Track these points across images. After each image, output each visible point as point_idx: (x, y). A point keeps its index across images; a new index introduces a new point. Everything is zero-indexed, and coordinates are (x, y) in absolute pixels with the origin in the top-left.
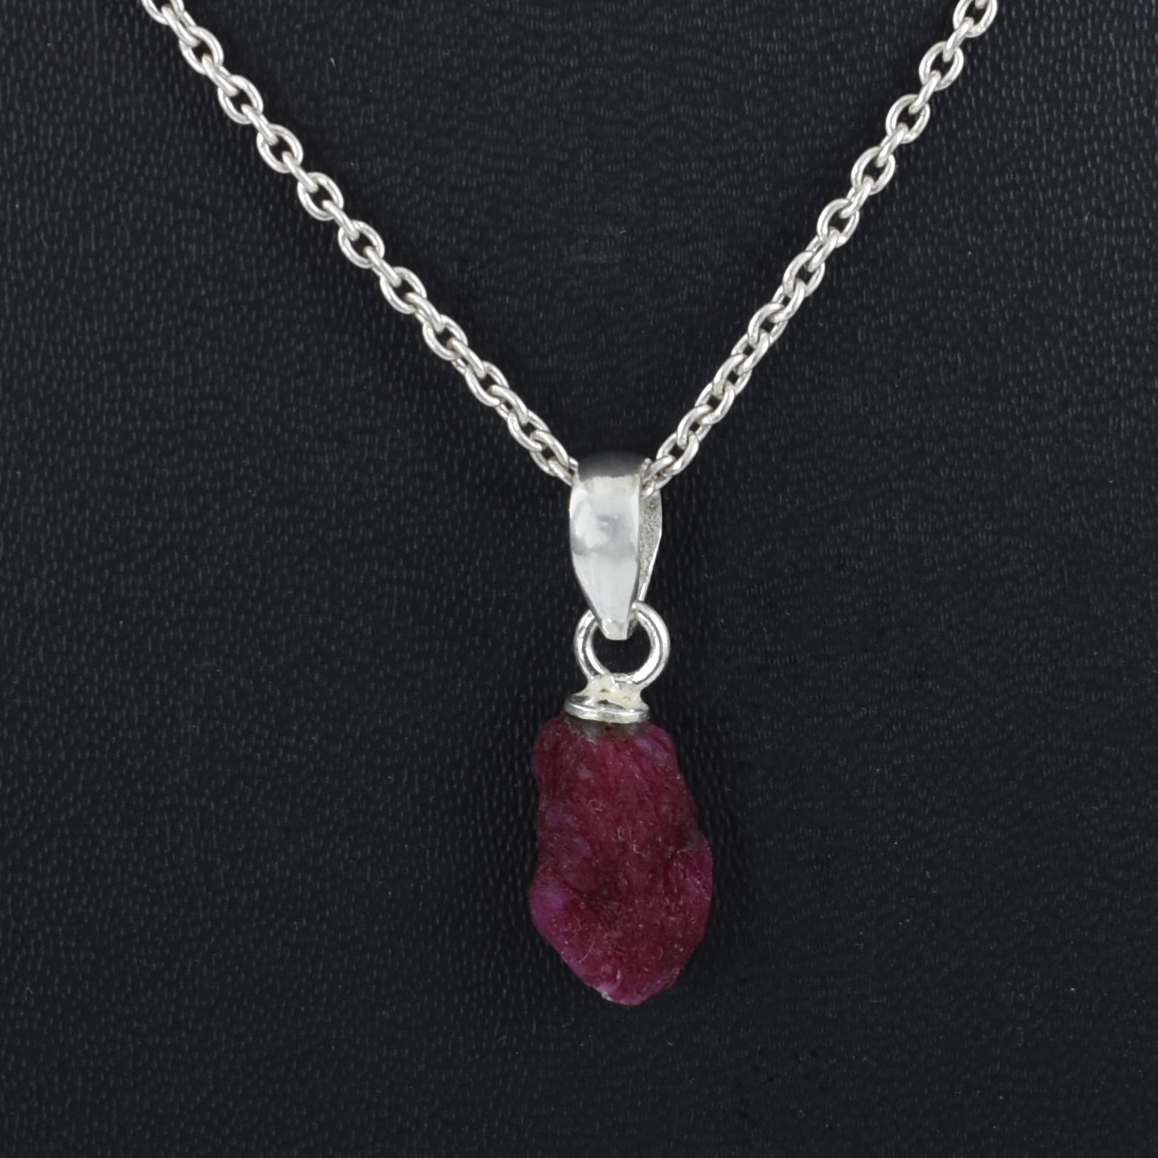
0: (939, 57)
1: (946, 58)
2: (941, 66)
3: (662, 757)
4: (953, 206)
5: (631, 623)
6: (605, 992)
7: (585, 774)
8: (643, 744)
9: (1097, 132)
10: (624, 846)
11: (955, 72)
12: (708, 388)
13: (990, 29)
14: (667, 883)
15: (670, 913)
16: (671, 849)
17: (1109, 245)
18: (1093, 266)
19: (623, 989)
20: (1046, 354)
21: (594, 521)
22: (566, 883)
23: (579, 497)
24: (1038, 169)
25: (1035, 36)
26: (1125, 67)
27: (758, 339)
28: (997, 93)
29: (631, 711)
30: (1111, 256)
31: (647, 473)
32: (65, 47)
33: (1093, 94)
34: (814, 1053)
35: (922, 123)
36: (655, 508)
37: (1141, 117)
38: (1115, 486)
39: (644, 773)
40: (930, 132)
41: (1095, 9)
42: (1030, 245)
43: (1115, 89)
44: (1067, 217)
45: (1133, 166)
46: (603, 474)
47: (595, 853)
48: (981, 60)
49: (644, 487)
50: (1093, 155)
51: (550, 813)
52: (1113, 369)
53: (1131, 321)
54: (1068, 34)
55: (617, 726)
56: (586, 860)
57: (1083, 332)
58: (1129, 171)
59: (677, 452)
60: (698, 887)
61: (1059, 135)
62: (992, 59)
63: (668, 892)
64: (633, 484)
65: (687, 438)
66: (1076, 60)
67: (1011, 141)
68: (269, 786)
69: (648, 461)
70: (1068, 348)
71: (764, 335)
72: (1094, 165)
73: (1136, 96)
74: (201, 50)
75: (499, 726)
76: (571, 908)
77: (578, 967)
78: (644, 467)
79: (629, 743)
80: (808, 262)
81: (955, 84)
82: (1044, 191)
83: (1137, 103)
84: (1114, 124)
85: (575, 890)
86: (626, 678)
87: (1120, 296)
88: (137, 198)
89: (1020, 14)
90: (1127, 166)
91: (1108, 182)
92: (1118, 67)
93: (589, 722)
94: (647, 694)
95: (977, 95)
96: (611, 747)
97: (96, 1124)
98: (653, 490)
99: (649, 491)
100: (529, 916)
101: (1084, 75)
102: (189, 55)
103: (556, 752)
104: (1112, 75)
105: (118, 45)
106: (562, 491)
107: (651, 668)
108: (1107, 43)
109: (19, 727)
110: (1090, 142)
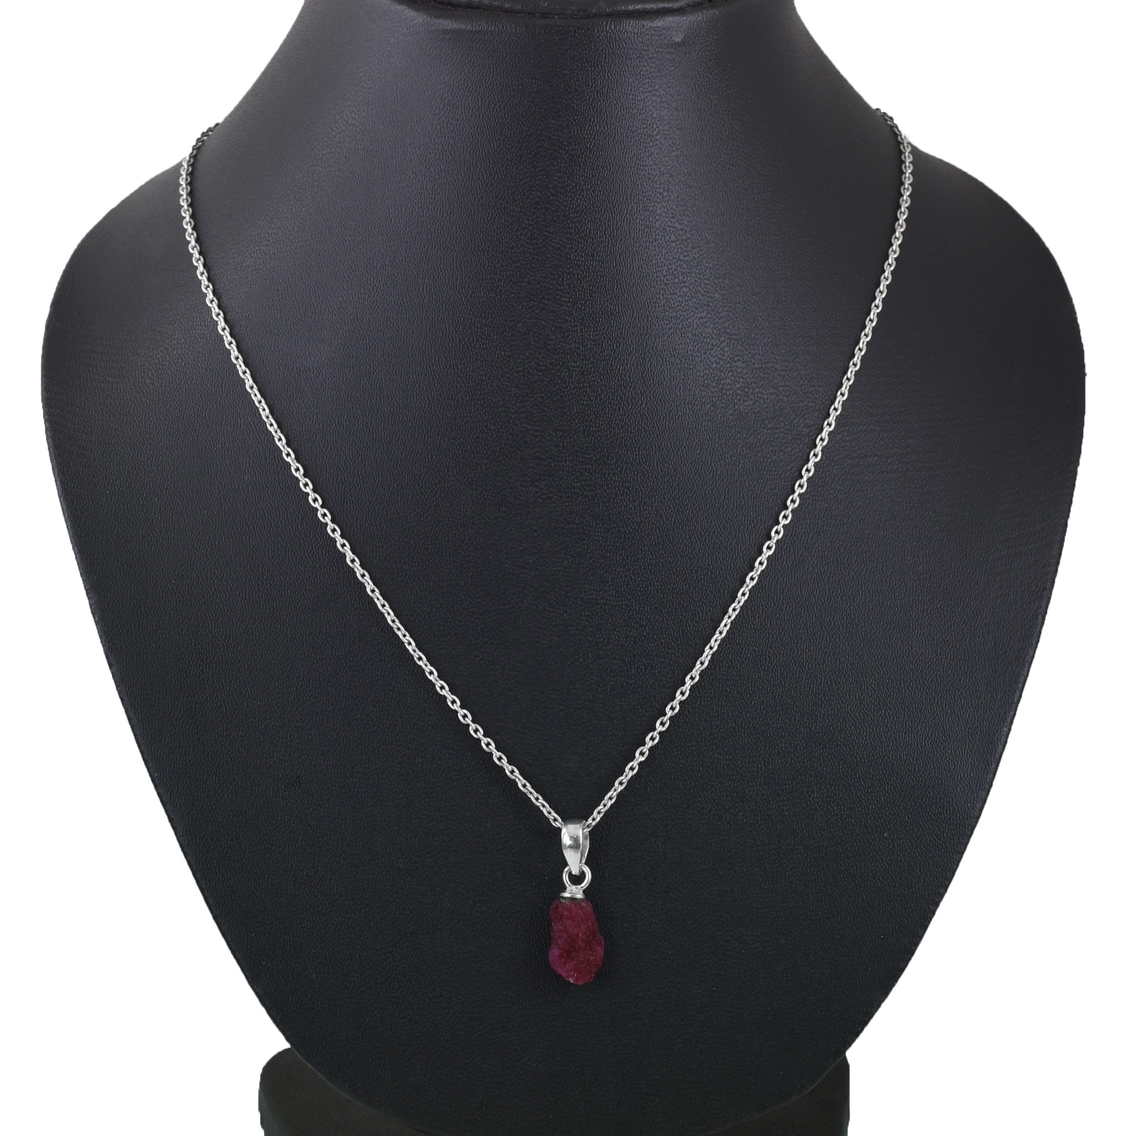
0: (672, 706)
1: (674, 706)
2: (672, 709)
3: (589, 909)
4: (676, 751)
5: (580, 870)
6: (571, 981)
7: (565, 913)
8: (583, 904)
9: (719, 730)
10: (577, 934)
11: (677, 710)
12: (603, 802)
13: (687, 698)
14: (590, 947)
15: (591, 956)
16: (591, 938)
17: (723, 764)
18: (718, 769)
19: (577, 979)
20: (705, 795)
21: (568, 838)
22: (560, 947)
23: (564, 831)
24: (702, 741)
25: (700, 701)
26: (727, 711)
27: (618, 787)
28: (689, 719)
29: (580, 896)
30: (724, 767)
31: (584, 825)
32: (413, 702)
33: (718, 719)
34: (635, 1008)
35: (667, 725)
36: (587, 839)
37: (732, 726)
38: (726, 835)
39: (583, 913)
40: (669, 729)
41: (718, 694)
42: (699, 763)
43: (724, 718)
44: (710, 755)
45: (730, 740)
46: (572, 824)
47: (568, 937)
48: (685, 708)
49: (583, 829)
50: (718, 737)
51: (556, 927)
52: (724, 800)
53: (730, 786)
54: (710, 701)
55: (576, 899)
56: (566, 940)
57: (716, 789)
58: (729, 742)
59: (594, 820)
60: (600, 951)
61: (708, 731)
62: (688, 708)
63: (591, 950)
64: (580, 826)
65: (597, 816)
66: (713, 709)
67: (694, 732)
68: (470, 922)
69: (584, 821)
70: (711, 794)
71: (620, 786)
72: (719, 740)
73: (731, 720)
74: (453, 702)
75: (540, 905)
76: (561, 955)
77: (563, 973)
78: (583, 823)
79: (579, 904)
80: (633, 765)
81: (676, 714)
82: (704, 747)
83: (731, 722)
84: (724, 728)
85: (562, 949)
86: (579, 887)
87: (727, 779)
88: (434, 747)
89: (696, 695)
90: (728, 740)
91: (723, 745)
92: (725, 711)
93: (567, 898)
94: (584, 891)
95: (683, 718)
96: (573, 905)
97: (416, 1025)
98: (587, 830)
99: (585, 830)
100: (548, 957)
101: (715, 713)
102: (450, 704)
103: (557, 907)
104: (724, 714)
105: (429, 702)
106: (559, 830)
107: (585, 883)
108: (722, 704)
109: (395, 904)
110: (717, 733)
